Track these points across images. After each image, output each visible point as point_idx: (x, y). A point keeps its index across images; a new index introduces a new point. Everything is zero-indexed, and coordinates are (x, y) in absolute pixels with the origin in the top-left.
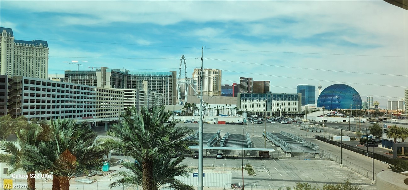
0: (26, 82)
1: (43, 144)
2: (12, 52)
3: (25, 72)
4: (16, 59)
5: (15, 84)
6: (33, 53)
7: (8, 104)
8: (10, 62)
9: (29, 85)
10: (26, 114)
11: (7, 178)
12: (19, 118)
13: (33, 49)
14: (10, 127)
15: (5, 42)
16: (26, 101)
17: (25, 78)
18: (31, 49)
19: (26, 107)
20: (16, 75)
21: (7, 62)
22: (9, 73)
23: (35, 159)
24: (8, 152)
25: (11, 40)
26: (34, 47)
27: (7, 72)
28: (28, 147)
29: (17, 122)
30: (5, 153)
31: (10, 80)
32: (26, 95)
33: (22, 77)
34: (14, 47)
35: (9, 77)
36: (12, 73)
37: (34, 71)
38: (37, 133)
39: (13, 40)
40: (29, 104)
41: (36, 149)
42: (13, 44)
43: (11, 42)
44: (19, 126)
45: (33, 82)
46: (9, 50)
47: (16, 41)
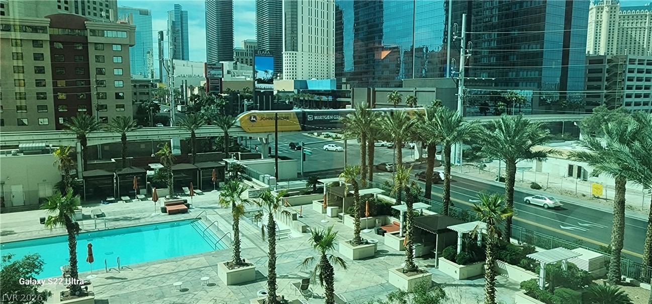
0: (632, 61)
1: (637, 144)
2: (617, 24)
3: (632, 50)
4: (621, 32)
5: (616, 66)
6: (645, 22)
7: (605, 91)
8: (613, 38)
9: (636, 66)
10: (628, 104)
11: (597, 183)
12: (617, 110)
13: (646, 17)
14: (605, 121)
15: (607, 12)
16: (629, 88)
17: (631, 57)
18: (644, 17)
19: (629, 96)
20: (619, 54)
21: (609, 38)
22: (610, 53)
23: (625, 162)
24: (591, 149)
25: (615, 8)
26: (648, 14)
27: (608, 51)
28: (616, 146)
29: (615, 115)
30: (588, 151)
31: (609, 61)
32: (630, 79)
33: (627, 56)
34: (620, 18)
35: (609, 57)
36: (614, 52)
37: (645, 47)
38: (629, 129)
39: (618, 9)
40: (634, 91)
41: (627, 149)
42: (618, 13)
43: (615, 12)
44: (616, 120)
45: (641, 62)
46: (612, 23)
47: (622, 9)
